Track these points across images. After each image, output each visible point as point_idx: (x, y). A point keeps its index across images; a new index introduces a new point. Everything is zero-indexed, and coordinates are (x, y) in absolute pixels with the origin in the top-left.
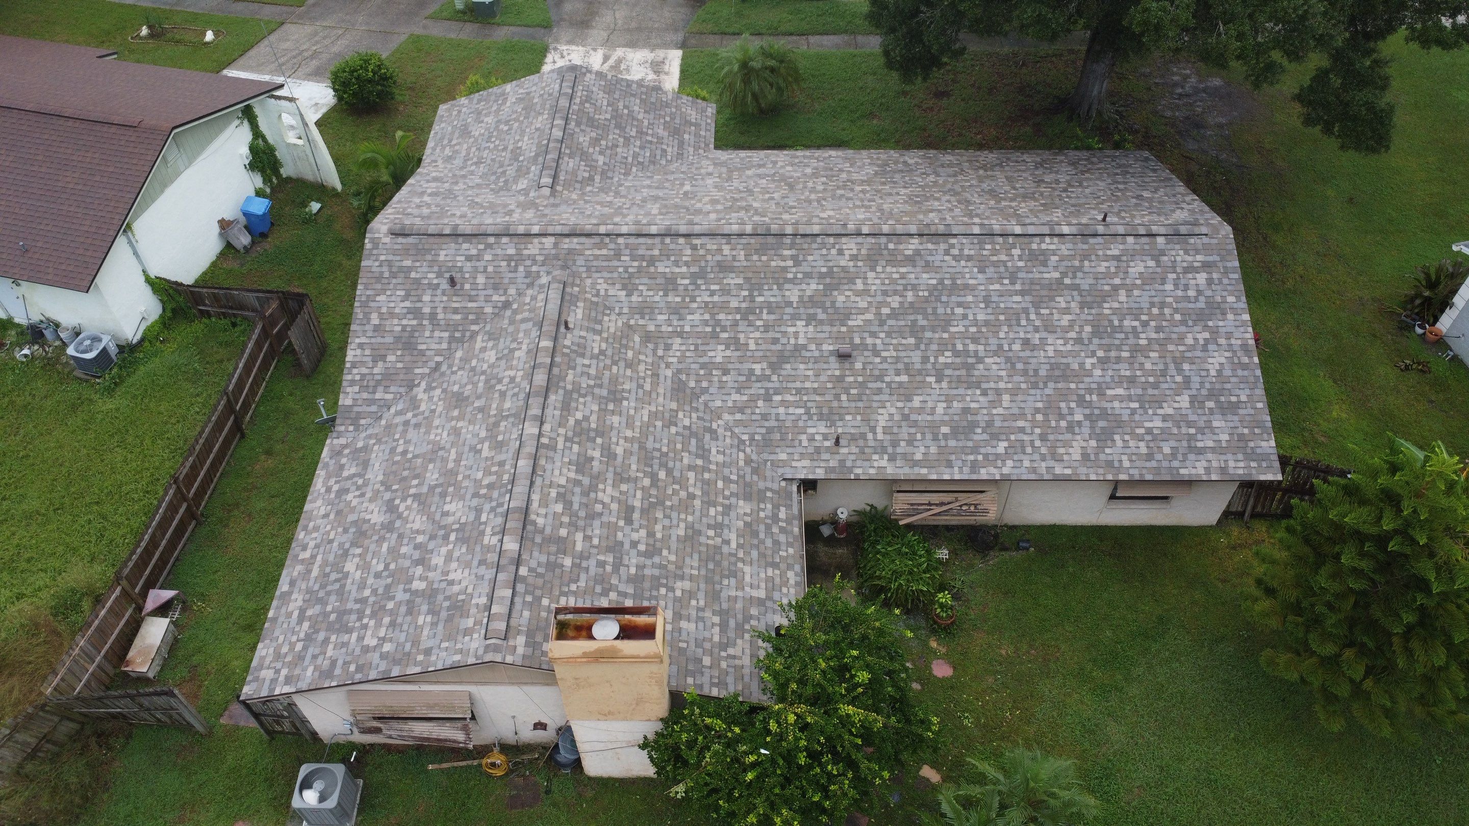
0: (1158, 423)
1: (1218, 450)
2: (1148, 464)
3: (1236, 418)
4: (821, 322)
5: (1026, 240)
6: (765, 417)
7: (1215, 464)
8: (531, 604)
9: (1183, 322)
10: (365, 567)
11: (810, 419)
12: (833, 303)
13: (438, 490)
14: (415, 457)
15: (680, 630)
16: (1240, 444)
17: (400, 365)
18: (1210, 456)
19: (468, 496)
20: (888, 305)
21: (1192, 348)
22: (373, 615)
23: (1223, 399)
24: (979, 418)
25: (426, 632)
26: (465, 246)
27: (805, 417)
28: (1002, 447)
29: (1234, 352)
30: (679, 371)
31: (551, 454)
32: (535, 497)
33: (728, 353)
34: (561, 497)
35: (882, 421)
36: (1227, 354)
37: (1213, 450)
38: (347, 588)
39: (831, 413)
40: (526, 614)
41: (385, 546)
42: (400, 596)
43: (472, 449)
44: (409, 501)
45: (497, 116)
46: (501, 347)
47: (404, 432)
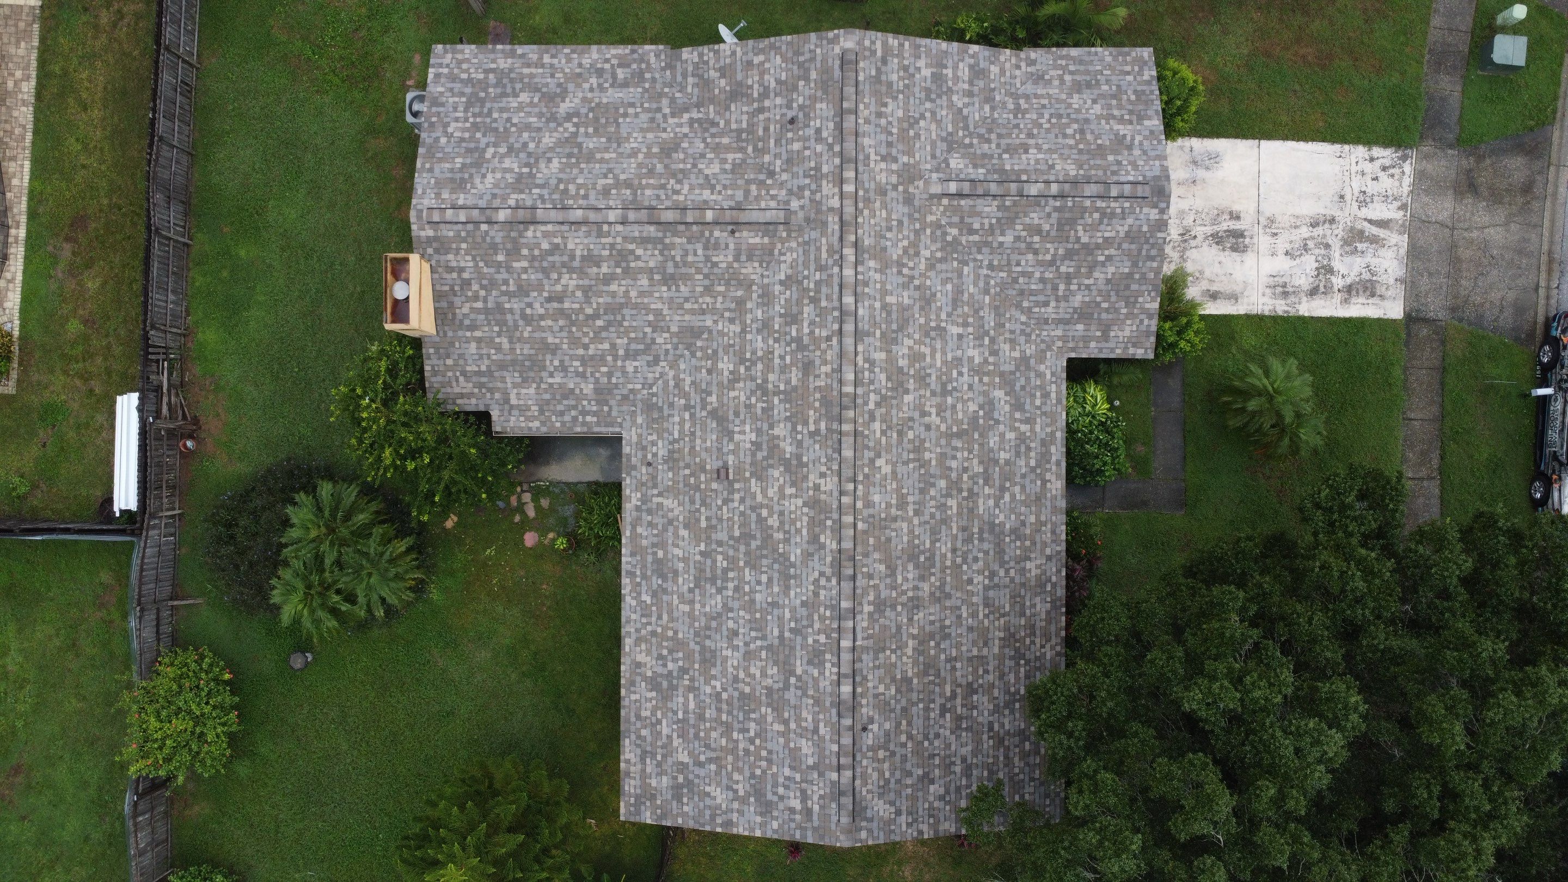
0: (665, 731)
1: (644, 775)
2: (632, 714)
3: (669, 797)
4: (754, 455)
5: (835, 650)
6: (671, 405)
7: (632, 769)
8: (459, 236)
9: (753, 776)
10: (520, 108)
11: (670, 443)
12: (772, 466)
13: (576, 151)
14: (618, 125)
15: (469, 342)
16: (648, 794)
17: (717, 91)
18: (639, 767)
19: (561, 176)
20: (770, 515)
21: (730, 777)
22: (474, 125)
23: (685, 790)
24: (670, 583)
25: (447, 165)
27: (671, 438)
28: (648, 599)
29: (725, 813)
30: (710, 332)
31: (594, 234)
32: (550, 227)
33: (726, 373)
34: (556, 246)
35: (668, 503)
36: (724, 806)
37: (643, 771)
38: (504, 100)
39: (675, 460)
40: (451, 234)
41: (535, 119)
42: (484, 141)
43: (610, 170)
44: (572, 129)
45: (1099, 117)
46: (721, 177)
47: (649, 110)
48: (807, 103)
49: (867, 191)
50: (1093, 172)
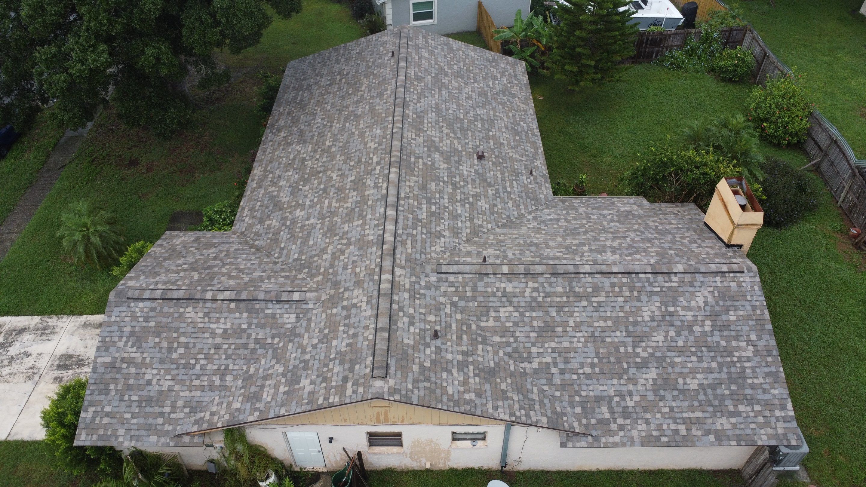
0: (504, 80)
1: (514, 70)
2: (524, 88)
3: (499, 61)
5: (408, 78)
7: (521, 74)
9: (455, 55)
10: (693, 372)
11: (518, 180)
12: (448, 152)
14: (598, 356)
16: (511, 65)
17: (509, 381)
19: (638, 304)
20: (448, 133)
21: (467, 57)
22: (731, 355)
23: (491, 60)
24: (510, 126)
25: (741, 313)
26: (400, 324)
27: (518, 182)
28: (522, 124)
29: (469, 49)
30: (496, 225)
33: (483, 201)
34: (628, 256)
35: (516, 156)
37: (515, 72)
38: (711, 381)
39: (513, 172)
41: (677, 360)
42: (716, 338)
43: (596, 310)
44: (639, 350)
45: (150, 366)
46: (498, 304)
47: (572, 371)
48: (422, 347)
49: (372, 280)
50: (171, 310)
